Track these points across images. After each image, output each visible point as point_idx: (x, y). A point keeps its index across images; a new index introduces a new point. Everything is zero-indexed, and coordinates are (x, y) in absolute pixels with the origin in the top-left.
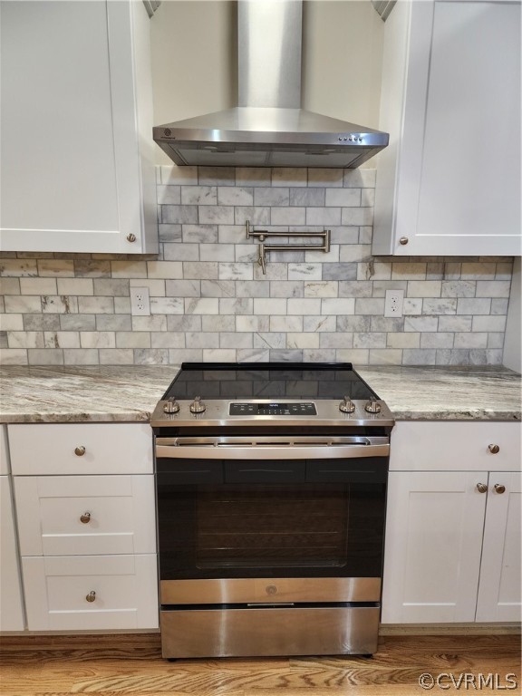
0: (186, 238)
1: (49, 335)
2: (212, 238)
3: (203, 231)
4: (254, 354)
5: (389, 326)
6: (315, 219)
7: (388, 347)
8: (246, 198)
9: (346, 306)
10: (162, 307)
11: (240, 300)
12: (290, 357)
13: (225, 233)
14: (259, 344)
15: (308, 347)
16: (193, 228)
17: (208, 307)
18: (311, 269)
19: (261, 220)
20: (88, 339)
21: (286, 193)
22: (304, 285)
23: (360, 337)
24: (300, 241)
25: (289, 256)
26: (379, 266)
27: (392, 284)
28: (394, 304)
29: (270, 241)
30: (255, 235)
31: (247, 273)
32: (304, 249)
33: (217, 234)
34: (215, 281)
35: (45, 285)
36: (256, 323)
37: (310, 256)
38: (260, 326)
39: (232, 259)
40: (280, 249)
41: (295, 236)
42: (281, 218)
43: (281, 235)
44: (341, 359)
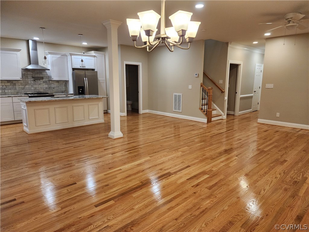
1: (3, 90)
3: (26, 77)
5: (52, 88)
6: (41, 76)
8: (32, 73)
9: (47, 86)
10: (21, 87)
11: (32, 85)
12: (39, 92)
13: (29, 77)
14: (35, 91)
15: (42, 91)
17: (27, 86)
19: (34, 75)
20: (10, 91)
21: (37, 73)
22: (40, 84)
23: (49, 90)
26: (50, 81)
27: (52, 83)
28: (53, 86)
29: (35, 78)
30: (33, 77)
31: (32, 82)
32: (40, 79)
34: (28, 83)
35: (3, 84)
36: (34, 88)
37: (41, 80)
39: (30, 80)
40: (37, 79)
41: (39, 78)
42: (36, 76)
43: (37, 78)
44: (47, 92)
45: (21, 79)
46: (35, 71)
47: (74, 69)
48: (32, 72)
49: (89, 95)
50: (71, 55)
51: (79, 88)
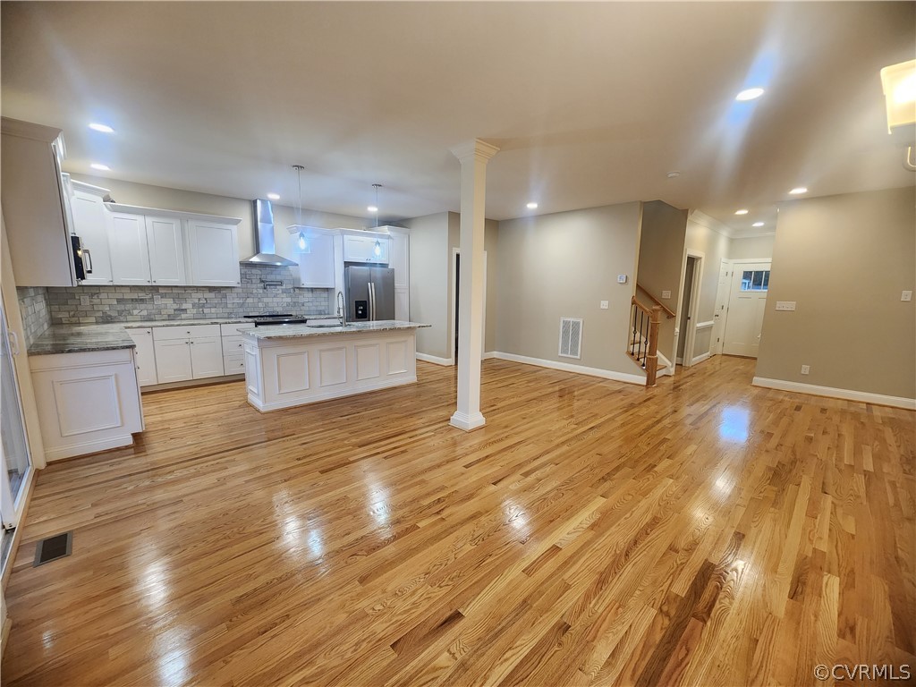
0: (243, 282)
1: (201, 309)
3: (248, 280)
4: (264, 313)
5: (301, 305)
6: (279, 278)
9: (289, 300)
10: (236, 301)
11: (259, 298)
12: (274, 313)
13: (254, 281)
14: (266, 310)
15: (279, 310)
16: (245, 280)
17: (250, 300)
18: (278, 290)
19: (264, 277)
20: (213, 310)
21: (270, 271)
22: (277, 294)
23: (293, 307)
24: (275, 283)
25: (272, 287)
26: (296, 290)
27: (301, 294)
28: (301, 299)
29: (267, 283)
30: (262, 282)
31: (261, 291)
32: (276, 285)
33: (252, 281)
34: (252, 293)
35: (200, 295)
36: (264, 305)
37: (278, 287)
38: (266, 305)
39: (257, 288)
40: (270, 285)
42: (269, 278)
43: (270, 281)
44: (290, 314)
45: (240, 285)
46: (268, 268)
47: (347, 264)
48: (260, 270)
49: (376, 320)
50: (343, 233)
51: (358, 304)
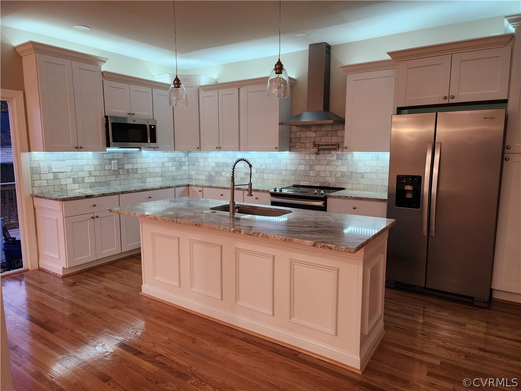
0: (297, 147)
1: (261, 175)
2: (304, 147)
3: (302, 145)
4: (315, 183)
6: (334, 140)
7: (359, 183)
8: (313, 134)
12: (326, 185)
13: (307, 145)
14: (316, 180)
16: (298, 144)
18: (333, 156)
19: (318, 140)
21: (325, 133)
22: (331, 161)
23: (349, 179)
24: (330, 147)
25: (326, 152)
29: (320, 147)
31: (313, 157)
32: (330, 150)
33: (305, 146)
36: (316, 173)
37: (333, 152)
38: (317, 174)
39: (309, 153)
40: (324, 150)
41: (328, 145)
42: (325, 140)
43: (324, 145)
44: (342, 187)
46: (323, 129)
48: (315, 132)
51: (402, 180)
